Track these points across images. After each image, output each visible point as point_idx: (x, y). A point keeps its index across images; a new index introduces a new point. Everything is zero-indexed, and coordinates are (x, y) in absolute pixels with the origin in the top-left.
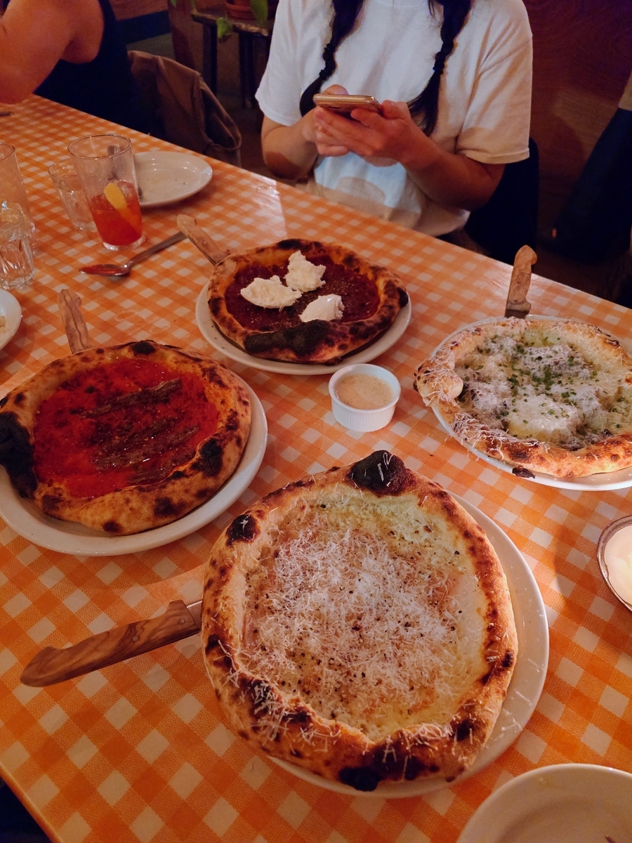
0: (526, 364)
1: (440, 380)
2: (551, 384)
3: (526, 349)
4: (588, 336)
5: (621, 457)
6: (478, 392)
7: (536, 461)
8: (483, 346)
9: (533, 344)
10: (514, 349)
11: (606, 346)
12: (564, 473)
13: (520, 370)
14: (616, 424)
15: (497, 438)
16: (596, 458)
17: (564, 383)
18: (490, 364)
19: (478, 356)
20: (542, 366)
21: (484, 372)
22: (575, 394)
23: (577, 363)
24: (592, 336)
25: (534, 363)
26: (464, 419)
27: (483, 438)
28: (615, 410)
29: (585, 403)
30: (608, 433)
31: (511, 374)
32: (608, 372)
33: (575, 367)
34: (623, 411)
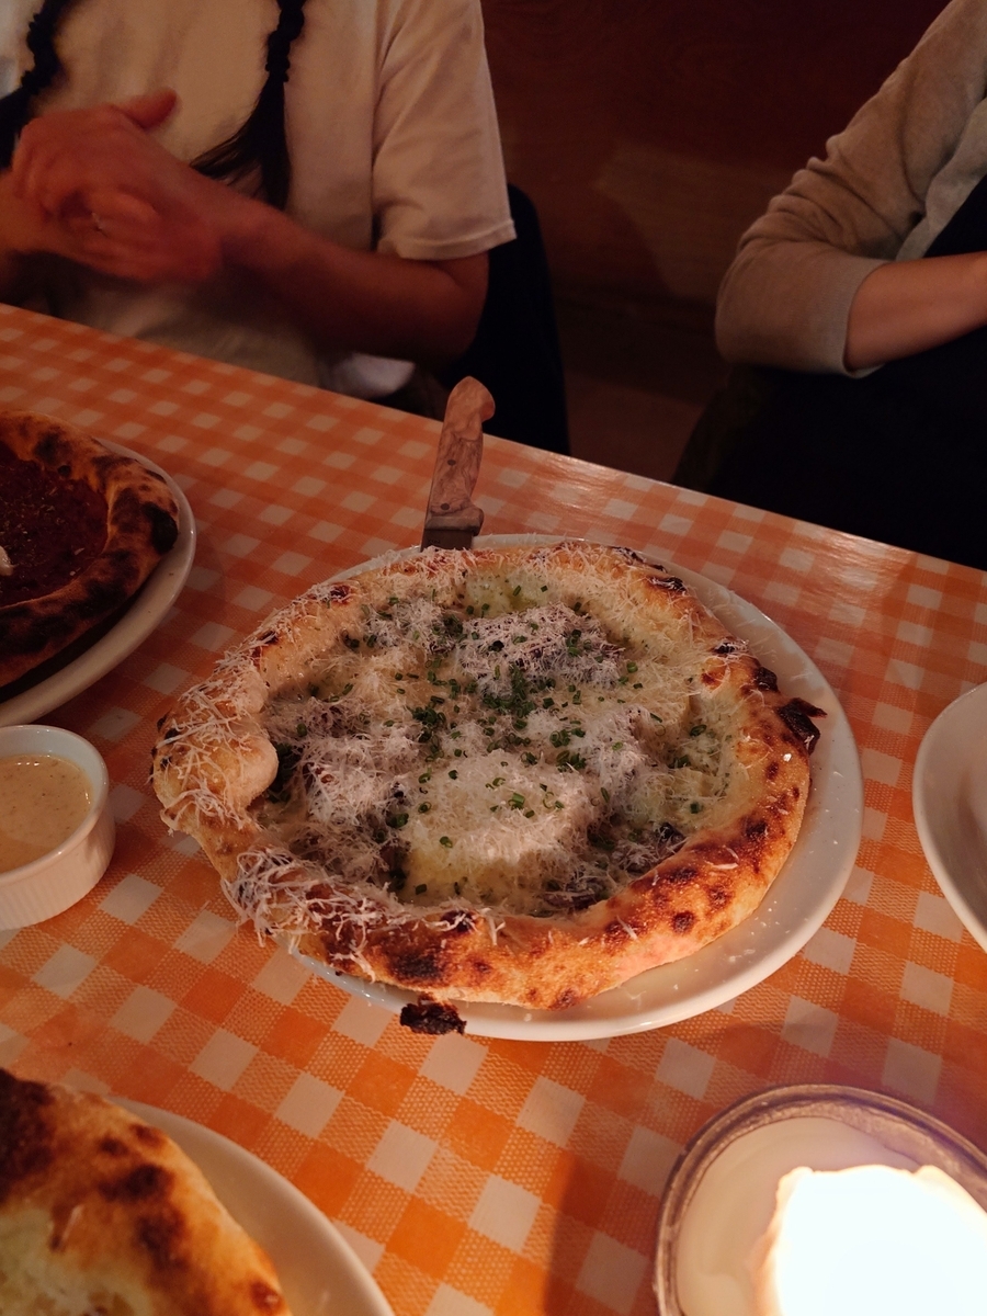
0: (464, 666)
1: (200, 755)
2: (526, 713)
3: (468, 626)
4: (608, 575)
5: (700, 914)
6: (318, 772)
7: (464, 974)
8: (357, 629)
9: (486, 607)
10: (436, 629)
11: (653, 595)
12: (548, 997)
13: (453, 682)
14: (689, 803)
15: (354, 917)
16: (634, 936)
17: (558, 703)
18: (373, 680)
19: (339, 661)
20: (505, 665)
21: (353, 705)
22: (581, 734)
23: (588, 647)
24: (620, 572)
25: (485, 661)
26: (262, 870)
27: (312, 924)
28: (685, 761)
29: (604, 757)
30: (672, 832)
31: (428, 696)
32: (663, 660)
33: (583, 659)
34: (706, 760)
